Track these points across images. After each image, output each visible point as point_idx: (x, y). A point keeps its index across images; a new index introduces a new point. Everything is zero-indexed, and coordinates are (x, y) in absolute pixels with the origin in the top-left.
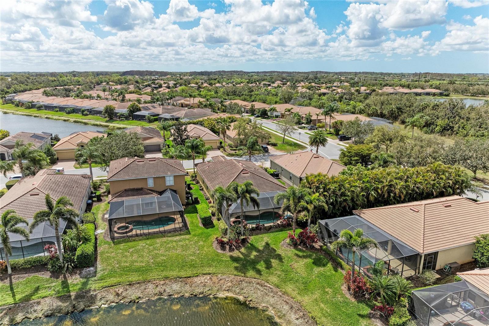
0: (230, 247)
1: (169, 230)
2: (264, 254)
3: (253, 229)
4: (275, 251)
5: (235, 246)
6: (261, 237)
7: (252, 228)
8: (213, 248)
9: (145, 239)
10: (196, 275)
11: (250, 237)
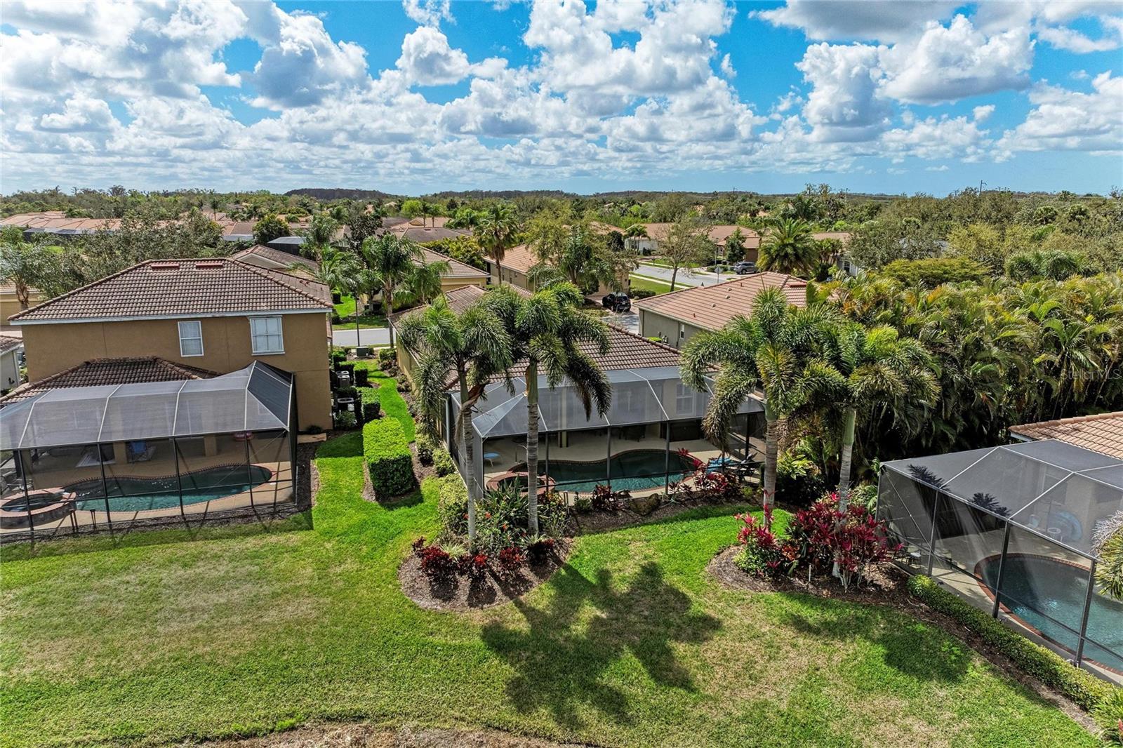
0: (477, 581)
1: (225, 512)
2: (632, 618)
3: (581, 510)
4: (684, 600)
5: (497, 578)
6: (620, 542)
7: (579, 503)
8: (398, 586)
9: (104, 548)
11: (567, 540)
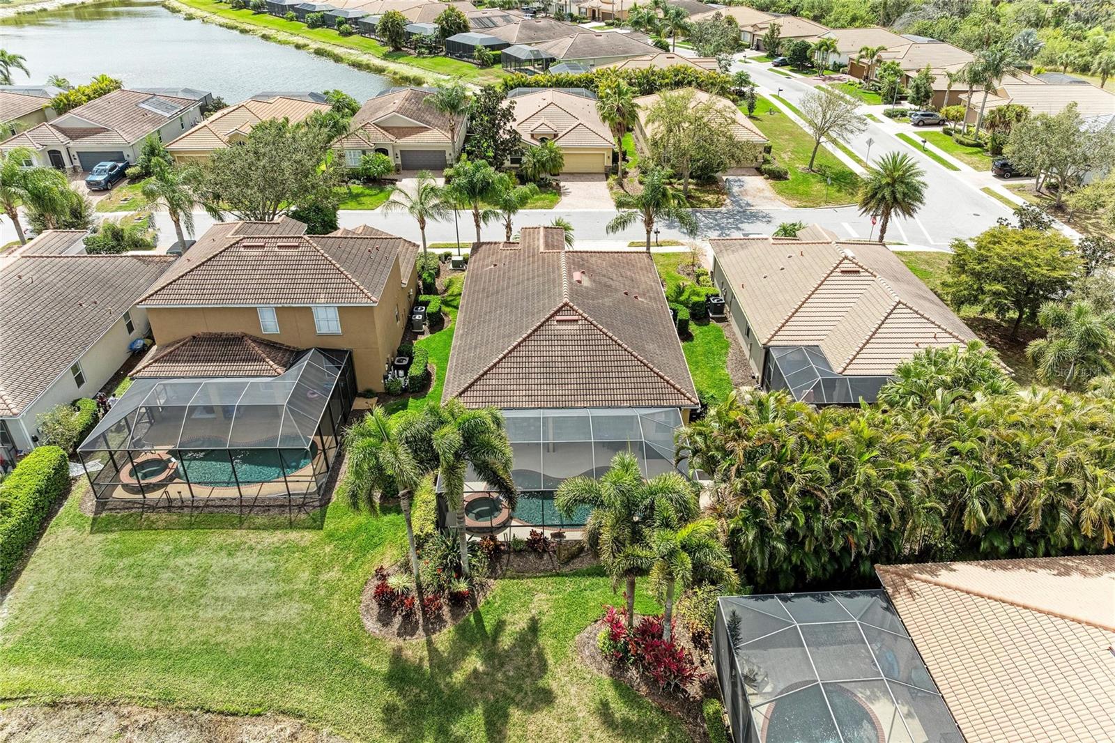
1: (270, 499)
2: (499, 675)
3: (516, 549)
6: (528, 592)
8: (358, 603)
9: (183, 527)
10: (257, 710)
11: (491, 582)
